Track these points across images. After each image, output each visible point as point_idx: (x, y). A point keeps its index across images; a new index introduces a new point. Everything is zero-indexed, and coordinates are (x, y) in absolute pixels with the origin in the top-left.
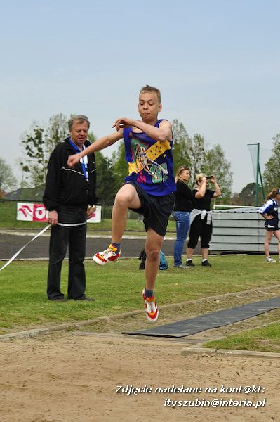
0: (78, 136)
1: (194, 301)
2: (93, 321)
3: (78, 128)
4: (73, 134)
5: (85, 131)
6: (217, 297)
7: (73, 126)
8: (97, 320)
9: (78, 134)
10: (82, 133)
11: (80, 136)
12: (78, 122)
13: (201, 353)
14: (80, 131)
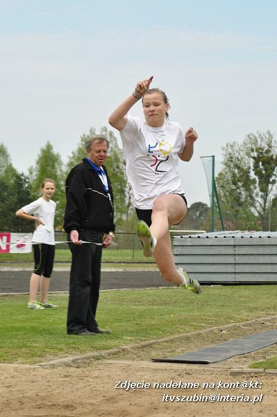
0: (97, 157)
1: (201, 332)
2: (116, 350)
3: (97, 149)
4: (93, 155)
5: (105, 151)
6: (221, 328)
7: (92, 147)
8: (120, 349)
9: (97, 155)
10: (102, 153)
11: (100, 157)
12: (97, 141)
13: (250, 373)
14: (100, 151)
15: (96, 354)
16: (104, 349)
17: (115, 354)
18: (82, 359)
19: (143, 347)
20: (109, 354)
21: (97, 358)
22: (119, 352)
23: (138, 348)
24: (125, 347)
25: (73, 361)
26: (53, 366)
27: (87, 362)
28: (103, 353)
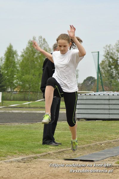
1: (91, 145)
6: (102, 142)
8: (47, 153)
15: (34, 155)
16: (38, 153)
17: (44, 156)
18: (27, 158)
19: (60, 152)
20: (41, 156)
21: (35, 158)
22: (46, 155)
23: (57, 153)
24: (50, 152)
25: (22, 159)
26: (11, 162)
27: (29, 160)
28: (38, 155)
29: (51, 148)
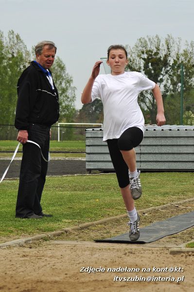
0: (46, 61)
2: (59, 232)
3: (47, 53)
6: (144, 210)
7: (42, 52)
8: (63, 231)
9: (46, 59)
10: (51, 58)
11: (48, 61)
12: (47, 47)
14: (48, 56)
15: (43, 235)
16: (48, 231)
17: (59, 235)
18: (33, 240)
19: (82, 228)
20: (54, 236)
21: (45, 239)
22: (62, 233)
23: (78, 230)
24: (67, 229)
25: (26, 242)
26: (10, 247)
27: (37, 243)
28: (50, 234)
29: (66, 222)
